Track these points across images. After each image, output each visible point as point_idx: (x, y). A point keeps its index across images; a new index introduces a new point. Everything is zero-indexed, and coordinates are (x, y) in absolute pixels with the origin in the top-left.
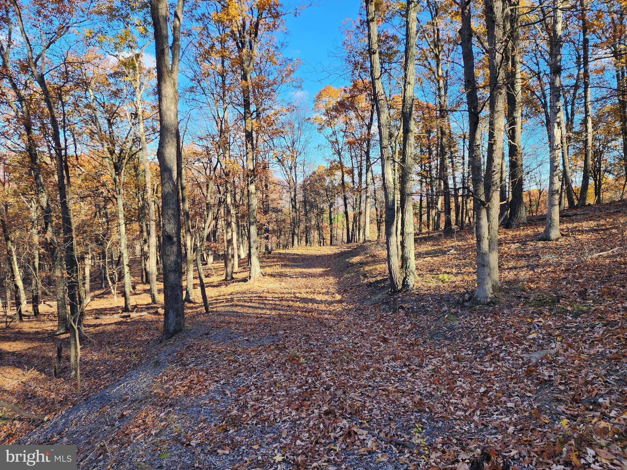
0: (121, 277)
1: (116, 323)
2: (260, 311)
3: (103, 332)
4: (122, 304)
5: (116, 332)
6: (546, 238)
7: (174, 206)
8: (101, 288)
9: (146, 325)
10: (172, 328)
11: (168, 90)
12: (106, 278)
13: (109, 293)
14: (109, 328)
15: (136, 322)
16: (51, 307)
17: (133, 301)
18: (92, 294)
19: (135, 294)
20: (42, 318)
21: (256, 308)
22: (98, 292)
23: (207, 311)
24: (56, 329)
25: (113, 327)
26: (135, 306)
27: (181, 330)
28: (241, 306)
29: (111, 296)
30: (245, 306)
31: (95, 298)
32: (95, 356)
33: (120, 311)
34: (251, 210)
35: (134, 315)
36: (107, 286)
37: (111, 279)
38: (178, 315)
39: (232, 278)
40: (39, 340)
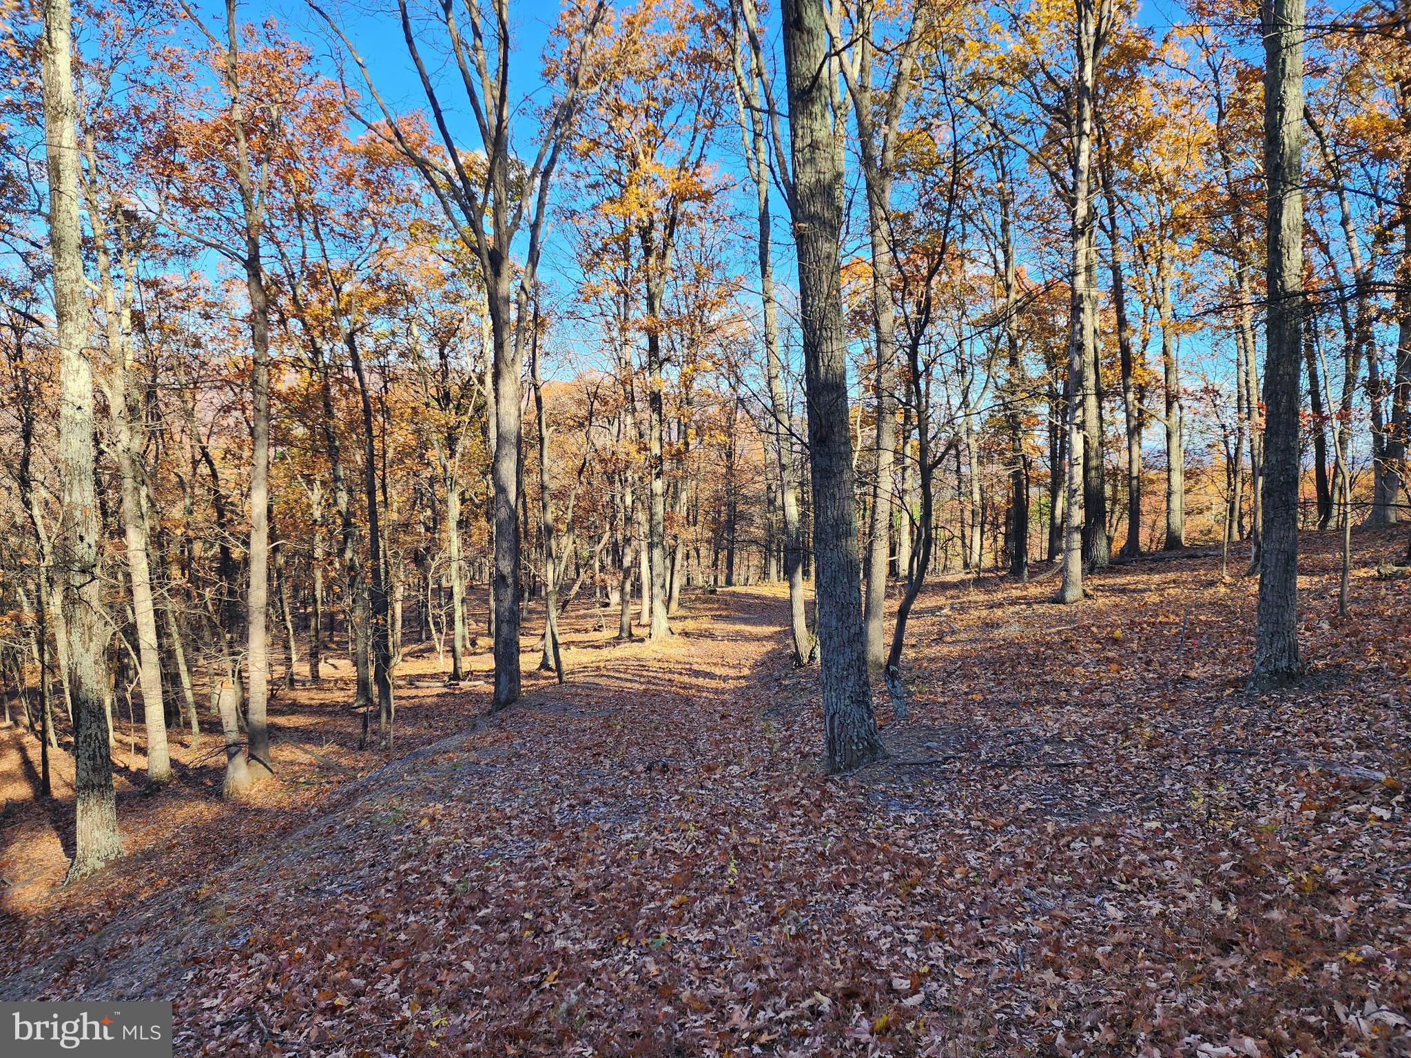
0: (451, 623)
1: (438, 695)
2: (628, 685)
3: (420, 706)
4: (451, 669)
5: (437, 706)
6: (1059, 599)
7: (511, 537)
8: (420, 640)
9: (477, 698)
10: (503, 697)
11: (507, 388)
12: (427, 622)
13: (432, 649)
14: (429, 700)
15: (468, 694)
16: (336, 667)
17: (466, 664)
18: (405, 650)
19: (475, 654)
20: (326, 686)
21: (627, 680)
22: (415, 647)
23: (561, 682)
24: (351, 700)
25: (435, 699)
26: (471, 673)
27: (515, 700)
28: (608, 677)
29: (435, 654)
30: (613, 677)
31: (409, 658)
32: (409, 731)
33: (446, 678)
34: (654, 522)
35: (465, 685)
36: (429, 638)
37: (436, 624)
38: (511, 680)
39: (631, 635)
40: (330, 713)
